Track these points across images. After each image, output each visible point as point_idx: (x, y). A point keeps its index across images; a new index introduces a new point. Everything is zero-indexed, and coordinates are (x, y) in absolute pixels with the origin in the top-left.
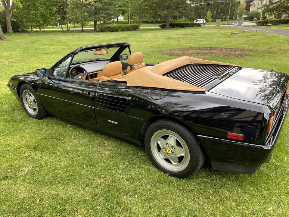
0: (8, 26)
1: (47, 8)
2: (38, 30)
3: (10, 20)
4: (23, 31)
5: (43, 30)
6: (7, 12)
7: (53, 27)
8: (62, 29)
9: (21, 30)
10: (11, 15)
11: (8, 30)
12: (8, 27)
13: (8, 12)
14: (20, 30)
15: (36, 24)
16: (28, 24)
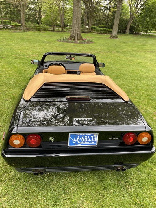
0: (127, 29)
5: (149, 34)
10: (132, 21)
11: (126, 32)
13: (131, 19)
14: (134, 33)
15: (145, 30)
16: (140, 29)
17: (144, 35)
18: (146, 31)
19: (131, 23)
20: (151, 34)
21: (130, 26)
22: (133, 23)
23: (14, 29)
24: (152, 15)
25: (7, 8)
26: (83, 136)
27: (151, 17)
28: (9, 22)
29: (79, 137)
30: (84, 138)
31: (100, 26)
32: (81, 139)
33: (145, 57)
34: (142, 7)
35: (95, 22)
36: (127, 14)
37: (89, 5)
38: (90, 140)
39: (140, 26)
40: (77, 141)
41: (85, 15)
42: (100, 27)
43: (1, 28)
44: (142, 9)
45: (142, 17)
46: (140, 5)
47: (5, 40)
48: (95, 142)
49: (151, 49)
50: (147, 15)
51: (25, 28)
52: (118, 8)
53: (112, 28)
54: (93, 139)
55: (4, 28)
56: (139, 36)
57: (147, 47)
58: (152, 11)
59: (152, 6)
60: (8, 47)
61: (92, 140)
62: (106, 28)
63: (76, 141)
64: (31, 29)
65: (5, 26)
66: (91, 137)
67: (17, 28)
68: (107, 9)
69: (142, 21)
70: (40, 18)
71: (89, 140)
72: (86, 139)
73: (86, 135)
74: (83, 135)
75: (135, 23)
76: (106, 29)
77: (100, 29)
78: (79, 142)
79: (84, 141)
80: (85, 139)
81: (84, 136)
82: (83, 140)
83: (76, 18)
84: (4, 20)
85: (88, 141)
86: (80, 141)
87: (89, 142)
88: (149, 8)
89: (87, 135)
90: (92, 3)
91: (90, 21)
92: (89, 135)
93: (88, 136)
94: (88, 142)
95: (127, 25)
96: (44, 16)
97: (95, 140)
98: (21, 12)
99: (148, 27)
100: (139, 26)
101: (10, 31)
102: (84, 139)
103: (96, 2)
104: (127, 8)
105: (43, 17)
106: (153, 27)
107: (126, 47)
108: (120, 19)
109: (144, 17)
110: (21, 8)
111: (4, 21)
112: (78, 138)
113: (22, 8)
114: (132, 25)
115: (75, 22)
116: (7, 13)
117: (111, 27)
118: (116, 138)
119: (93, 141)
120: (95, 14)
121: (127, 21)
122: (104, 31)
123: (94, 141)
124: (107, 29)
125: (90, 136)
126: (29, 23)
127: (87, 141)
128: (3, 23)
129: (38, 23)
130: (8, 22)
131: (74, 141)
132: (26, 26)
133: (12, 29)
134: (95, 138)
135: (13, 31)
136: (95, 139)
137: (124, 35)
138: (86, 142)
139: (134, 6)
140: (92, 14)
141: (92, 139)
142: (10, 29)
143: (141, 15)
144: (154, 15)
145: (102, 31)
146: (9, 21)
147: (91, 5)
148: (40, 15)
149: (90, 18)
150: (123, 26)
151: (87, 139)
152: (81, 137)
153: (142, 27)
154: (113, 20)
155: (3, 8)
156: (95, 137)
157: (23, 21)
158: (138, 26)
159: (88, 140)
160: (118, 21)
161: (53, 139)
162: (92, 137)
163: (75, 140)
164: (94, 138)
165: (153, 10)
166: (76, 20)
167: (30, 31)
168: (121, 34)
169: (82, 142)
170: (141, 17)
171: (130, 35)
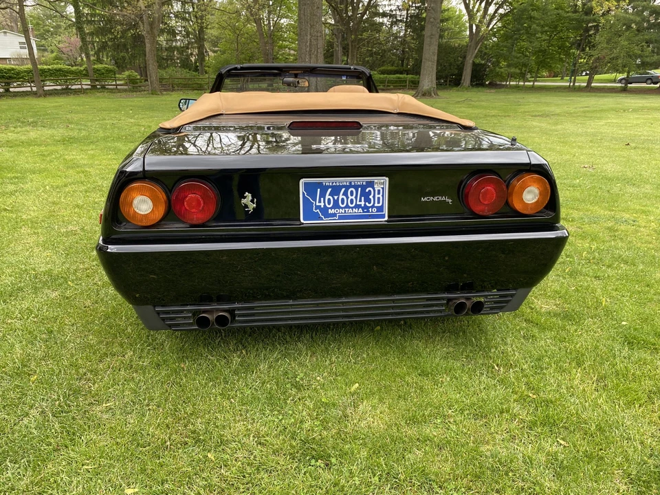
0: (464, 73)
1: (555, 35)
2: (521, 83)
3: (471, 62)
4: (493, 85)
5: (532, 83)
6: (470, 46)
7: (562, 79)
8: (574, 84)
9: (489, 83)
10: (477, 50)
11: (462, 82)
12: (463, 75)
13: (473, 45)
14: (487, 83)
15: (518, 71)
16: (502, 70)
17: (517, 87)
18: (522, 77)
19: (474, 55)
20: (536, 84)
21: (474, 64)
22: (482, 54)
23: (125, 91)
24: (535, 30)
25: (102, 34)
26: (343, 189)
27: (530, 34)
28: (109, 71)
29: (330, 190)
30: (345, 194)
31: (382, 68)
32: (336, 197)
33: (525, 127)
34: (501, 11)
35: (366, 59)
36: (459, 33)
37: (346, 13)
38: (365, 201)
39: (503, 64)
40: (325, 205)
41: (335, 40)
42: (383, 72)
43: (87, 89)
44: (502, 16)
45: (506, 37)
46: (496, 4)
47: (98, 111)
48: (380, 209)
49: (540, 112)
50: (519, 30)
51: (156, 85)
52: (432, 11)
53: (418, 73)
54: (374, 197)
55: (94, 87)
56: (503, 90)
57: (527, 107)
58: (534, 18)
59: (532, 5)
60: (107, 123)
61: (370, 203)
62: (401, 73)
63: (322, 204)
64: (176, 88)
65: (97, 83)
66: (367, 190)
67: (134, 86)
68: (401, 21)
69: (505, 47)
70: (201, 56)
71: (363, 203)
72: (353, 197)
73: (351, 186)
74: (343, 186)
75: (485, 54)
76: (401, 76)
77: (382, 76)
78: (331, 208)
79: (347, 206)
80: (350, 197)
81: (347, 188)
82: (343, 200)
83: (309, 37)
84: (96, 66)
85: (357, 206)
86: (336, 205)
87: (363, 208)
88: (524, 11)
89: (353, 184)
90: (355, 9)
91: (353, 56)
92: (359, 186)
93: (356, 187)
94: (360, 210)
95: (463, 63)
96: (214, 52)
97: (379, 203)
98: (147, 41)
99: (525, 65)
100: (499, 62)
101: (112, 95)
102: (348, 198)
103: (366, 4)
104: (460, 17)
105: (210, 53)
106: (541, 62)
107: (464, 109)
108: (440, 46)
109: (511, 37)
110: (143, 30)
111: (94, 69)
112: (327, 197)
113: (147, 27)
114: (478, 61)
115: (308, 49)
116: (103, 47)
117: (416, 70)
118: (444, 198)
119: (373, 206)
120: (365, 35)
121: (463, 52)
122: (396, 82)
123: (376, 205)
124: (405, 76)
125: (363, 187)
126: (170, 70)
127: (355, 207)
128: (91, 73)
129: (196, 70)
130: (107, 71)
131: (318, 204)
132: (161, 79)
133: (119, 91)
134: (380, 196)
135: (123, 94)
136: (379, 198)
137: (458, 91)
138: (352, 208)
139: (477, 7)
140: (356, 35)
141: (371, 197)
142: (111, 91)
143: (502, 32)
144: (539, 29)
145: (390, 82)
146: (109, 67)
147: (350, 14)
148: (201, 48)
149: (350, 51)
150: (451, 64)
151: (356, 197)
152: (336, 190)
153: (509, 66)
154: (420, 50)
155: (92, 34)
156: (379, 191)
157: (153, 64)
158: (497, 64)
159: (358, 203)
160: (435, 48)
161: (252, 201)
162: (370, 191)
163: (320, 202)
164: (377, 196)
165: (534, 14)
166: (308, 44)
167: (172, 93)
168: (446, 89)
169: (340, 208)
170: (502, 36)
171: (475, 89)
